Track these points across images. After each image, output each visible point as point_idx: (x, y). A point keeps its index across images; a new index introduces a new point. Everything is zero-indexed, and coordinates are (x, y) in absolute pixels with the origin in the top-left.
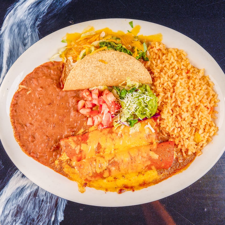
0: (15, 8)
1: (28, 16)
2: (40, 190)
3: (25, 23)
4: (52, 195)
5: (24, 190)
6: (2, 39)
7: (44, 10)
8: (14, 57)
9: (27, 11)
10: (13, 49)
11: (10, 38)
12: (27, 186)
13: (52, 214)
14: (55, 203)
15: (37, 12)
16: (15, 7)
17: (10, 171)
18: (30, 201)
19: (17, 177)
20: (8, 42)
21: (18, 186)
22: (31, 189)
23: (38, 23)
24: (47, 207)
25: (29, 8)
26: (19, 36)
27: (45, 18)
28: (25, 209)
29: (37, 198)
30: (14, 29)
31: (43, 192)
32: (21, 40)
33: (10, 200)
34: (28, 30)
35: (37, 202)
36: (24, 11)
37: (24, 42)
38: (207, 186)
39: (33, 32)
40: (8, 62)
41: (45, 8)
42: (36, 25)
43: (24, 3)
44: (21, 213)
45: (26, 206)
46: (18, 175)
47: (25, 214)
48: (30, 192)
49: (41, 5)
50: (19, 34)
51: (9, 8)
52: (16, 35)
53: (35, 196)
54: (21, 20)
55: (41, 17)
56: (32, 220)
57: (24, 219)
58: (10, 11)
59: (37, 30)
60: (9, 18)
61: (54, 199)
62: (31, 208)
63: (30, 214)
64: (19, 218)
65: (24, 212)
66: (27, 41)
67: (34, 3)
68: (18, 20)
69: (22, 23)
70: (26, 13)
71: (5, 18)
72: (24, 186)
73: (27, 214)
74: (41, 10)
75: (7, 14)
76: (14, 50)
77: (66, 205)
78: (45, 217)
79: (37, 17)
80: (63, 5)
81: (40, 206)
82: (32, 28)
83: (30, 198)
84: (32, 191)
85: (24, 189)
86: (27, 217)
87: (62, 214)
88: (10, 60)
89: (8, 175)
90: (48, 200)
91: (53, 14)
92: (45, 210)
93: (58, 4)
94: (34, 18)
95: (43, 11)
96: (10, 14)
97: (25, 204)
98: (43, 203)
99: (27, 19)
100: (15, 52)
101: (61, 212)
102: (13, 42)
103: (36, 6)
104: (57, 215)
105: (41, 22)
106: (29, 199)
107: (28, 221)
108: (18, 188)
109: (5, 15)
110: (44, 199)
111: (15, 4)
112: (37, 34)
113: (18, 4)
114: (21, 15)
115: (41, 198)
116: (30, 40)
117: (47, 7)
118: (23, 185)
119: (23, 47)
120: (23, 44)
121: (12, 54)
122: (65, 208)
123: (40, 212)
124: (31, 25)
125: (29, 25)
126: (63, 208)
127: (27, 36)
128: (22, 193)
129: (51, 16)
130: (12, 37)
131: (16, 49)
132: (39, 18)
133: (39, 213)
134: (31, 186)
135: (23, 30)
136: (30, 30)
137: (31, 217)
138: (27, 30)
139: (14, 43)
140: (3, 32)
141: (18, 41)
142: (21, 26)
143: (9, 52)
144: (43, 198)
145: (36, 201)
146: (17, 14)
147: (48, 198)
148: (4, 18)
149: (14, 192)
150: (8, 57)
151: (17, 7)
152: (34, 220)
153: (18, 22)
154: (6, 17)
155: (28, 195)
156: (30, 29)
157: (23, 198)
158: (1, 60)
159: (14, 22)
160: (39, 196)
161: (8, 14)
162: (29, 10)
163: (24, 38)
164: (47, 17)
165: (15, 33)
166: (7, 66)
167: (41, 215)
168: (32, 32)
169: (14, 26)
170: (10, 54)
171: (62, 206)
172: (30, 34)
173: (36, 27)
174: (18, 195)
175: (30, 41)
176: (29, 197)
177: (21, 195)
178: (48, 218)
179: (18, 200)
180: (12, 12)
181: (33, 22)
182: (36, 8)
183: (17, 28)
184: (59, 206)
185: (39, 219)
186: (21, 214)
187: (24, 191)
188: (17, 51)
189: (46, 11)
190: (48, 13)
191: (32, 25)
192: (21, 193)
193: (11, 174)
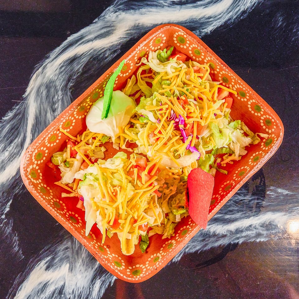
0: (44, 66)
1: (60, 76)
2: (66, 287)
3: (55, 84)
4: (80, 294)
6: (27, 102)
7: (79, 69)
10: (40, 115)
11: (37, 102)
15: (70, 71)
16: (44, 65)
17: (32, 262)
19: (39, 270)
20: (34, 106)
21: (40, 280)
23: (71, 84)
25: (60, 66)
27: (79, 79)
29: (62, 296)
32: (50, 104)
33: (30, 297)
34: (59, 92)
36: (55, 70)
37: (53, 107)
38: (266, 289)
39: (64, 95)
40: (33, 131)
41: (80, 67)
42: (69, 87)
43: (55, 60)
48: (54, 288)
49: (76, 63)
50: (47, 96)
51: (37, 65)
52: (44, 98)
53: (60, 293)
54: (50, 81)
55: (75, 77)
58: (38, 69)
59: (69, 94)
60: (36, 77)
66: (57, 105)
67: (67, 61)
68: (47, 80)
69: (51, 84)
70: (57, 72)
71: (32, 77)
72: (48, 281)
74: (75, 69)
75: (34, 72)
79: (70, 78)
80: (102, 64)
82: (63, 91)
85: (48, 284)
88: (36, 128)
89: (29, 267)
91: (89, 74)
93: (95, 62)
95: (77, 70)
96: (38, 72)
99: (58, 79)
100: (42, 119)
102: (40, 106)
103: (69, 63)
105: (74, 83)
106: (53, 297)
109: (31, 74)
111: (44, 61)
112: (69, 97)
113: (48, 61)
114: (51, 74)
115: (67, 296)
116: (60, 104)
117: (83, 66)
118: (46, 280)
119: (52, 113)
120: (52, 110)
121: (39, 120)
124: (62, 86)
125: (60, 86)
128: (45, 290)
129: (87, 76)
130: (39, 101)
131: (43, 115)
132: (72, 78)
134: (56, 282)
135: (52, 93)
136: (61, 92)
138: (57, 93)
140: (29, 94)
141: (46, 106)
142: (50, 87)
143: (35, 119)
147: (76, 296)
148: (30, 77)
149: (35, 288)
150: (33, 125)
151: (46, 65)
153: (47, 82)
154: (33, 76)
158: (25, 128)
159: (42, 83)
160: (65, 293)
161: (36, 72)
162: (61, 68)
164: (82, 78)
165: (43, 96)
166: (31, 135)
174: (40, 292)
175: (60, 106)
176: (53, 295)
177: (44, 292)
179: (40, 297)
180: (40, 70)
181: (65, 83)
182: (69, 67)
183: (46, 90)
187: (47, 287)
188: (44, 117)
189: (80, 70)
191: (64, 88)
192: (43, 289)
193: (33, 266)
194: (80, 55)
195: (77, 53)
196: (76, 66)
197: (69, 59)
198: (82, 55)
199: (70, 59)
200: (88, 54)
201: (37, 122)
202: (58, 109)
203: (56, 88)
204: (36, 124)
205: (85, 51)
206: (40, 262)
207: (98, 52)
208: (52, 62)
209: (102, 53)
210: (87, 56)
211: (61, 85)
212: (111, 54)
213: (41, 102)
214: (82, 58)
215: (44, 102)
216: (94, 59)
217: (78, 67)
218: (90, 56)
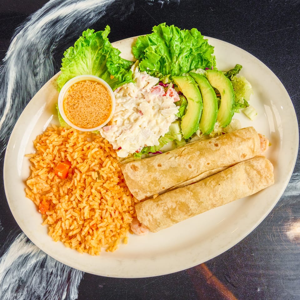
0: (25, 29)
1: (42, 39)
2: (48, 260)
3: (37, 47)
4: (63, 267)
5: (29, 259)
6: (7, 66)
7: (62, 31)
8: (21, 89)
9: (40, 33)
10: (20, 80)
11: (17, 66)
12: (32, 254)
13: (63, 290)
14: (67, 277)
15: (53, 33)
16: (25, 27)
17: (12, 234)
18: (35, 273)
19: (19, 243)
20: (14, 71)
21: (20, 253)
22: (37, 258)
23: (54, 48)
24: (57, 281)
25: (42, 28)
26: (29, 64)
27: (62, 42)
28: (28, 283)
29: (44, 269)
30: (22, 54)
31: (52, 262)
32: (32, 68)
33: (10, 271)
34: (41, 56)
35: (44, 275)
36: (36, 33)
37: (35, 71)
40: (13, 96)
42: (51, 50)
43: (36, 23)
44: (23, 288)
45: (30, 280)
46: (21, 240)
47: (29, 290)
48: (35, 261)
49: (59, 25)
50: (29, 60)
51: (18, 28)
52: (25, 62)
53: (42, 267)
54: (31, 44)
55: (58, 40)
56: (38, 298)
57: (28, 296)
58: (19, 32)
59: (51, 57)
60: (17, 40)
61: (67, 272)
62: (37, 282)
63: (35, 290)
64: (21, 294)
65: (27, 287)
66: (38, 69)
67: (49, 23)
68: (28, 43)
69: (33, 47)
70: (39, 35)
71: (12, 41)
72: (28, 254)
73: (31, 289)
74: (58, 31)
75: (14, 35)
76: (22, 81)
77: (82, 280)
78: (54, 294)
79: (53, 40)
80: (86, 26)
81: (48, 280)
82: (45, 54)
83: (36, 269)
84: (39, 261)
85: (29, 257)
86: (31, 294)
87: (76, 291)
88: (16, 93)
89: (9, 239)
90: (59, 273)
91: (72, 37)
92: (54, 286)
93: (79, 25)
94: (48, 41)
95: (60, 33)
96: (19, 35)
97: (29, 276)
98: (52, 277)
99: (40, 42)
100: (23, 84)
101: (74, 288)
102: (21, 70)
103: (52, 26)
104: (69, 292)
105: (57, 46)
106: (34, 270)
107: (32, 298)
108: (21, 256)
109: (12, 37)
110: (54, 272)
111: (25, 24)
112: (52, 61)
113: (29, 23)
114: (32, 37)
115: (49, 270)
116: (42, 68)
117: (66, 29)
118: (27, 252)
119: (33, 77)
120: (34, 74)
121: (19, 85)
122: (80, 284)
123: (47, 287)
124: (44, 50)
126: (78, 283)
127: (39, 64)
128: (25, 263)
129: (70, 39)
130: (20, 65)
131: (24, 80)
132: (54, 42)
133: (46, 289)
134: (37, 255)
135: (34, 57)
136: (43, 56)
137: (36, 294)
138: (38, 56)
139: (21, 72)
140: (9, 57)
141: (27, 70)
142: (32, 51)
143: (15, 84)
144: (52, 270)
145: (43, 273)
146: (28, 36)
147: (58, 270)
149: (15, 262)
150: (14, 90)
151: (28, 28)
152: (40, 298)
153: (28, 45)
154: (13, 39)
155: (33, 265)
156: (43, 54)
157: (26, 269)
158: (5, 93)
159: (23, 46)
160: (47, 267)
161: (16, 35)
162: (43, 31)
163: (35, 66)
164: (65, 41)
165: (24, 59)
166: (11, 101)
167: (49, 292)
168: (46, 58)
169: (23, 51)
170: (16, 86)
171: (76, 280)
172: (42, 61)
173: (50, 52)
174: (21, 266)
175: (42, 70)
176: (34, 268)
177: (24, 265)
178: (58, 296)
179: (20, 272)
180: (21, 33)
181: (47, 46)
182: (52, 29)
183: (27, 54)
184: (73, 280)
185: (47, 296)
186: (23, 290)
187: (28, 261)
189: (63, 32)
190: (66, 36)
191: (46, 51)
193: (13, 238)
194: (63, 17)
195: (60, 15)
196: (59, 28)
197: (51, 22)
198: (65, 17)
199: (53, 21)
200: (72, 16)
201: (17, 87)
202: (39, 73)
203: (38, 52)
204: (17, 90)
205: (68, 13)
206: (20, 234)
207: (82, 14)
208: (34, 25)
209: (86, 15)
210: (70, 18)
211: (43, 48)
212: (96, 15)
213: (22, 66)
214: (65, 20)
215: (25, 67)
216: (78, 21)
217: (61, 29)
218: (74, 18)
